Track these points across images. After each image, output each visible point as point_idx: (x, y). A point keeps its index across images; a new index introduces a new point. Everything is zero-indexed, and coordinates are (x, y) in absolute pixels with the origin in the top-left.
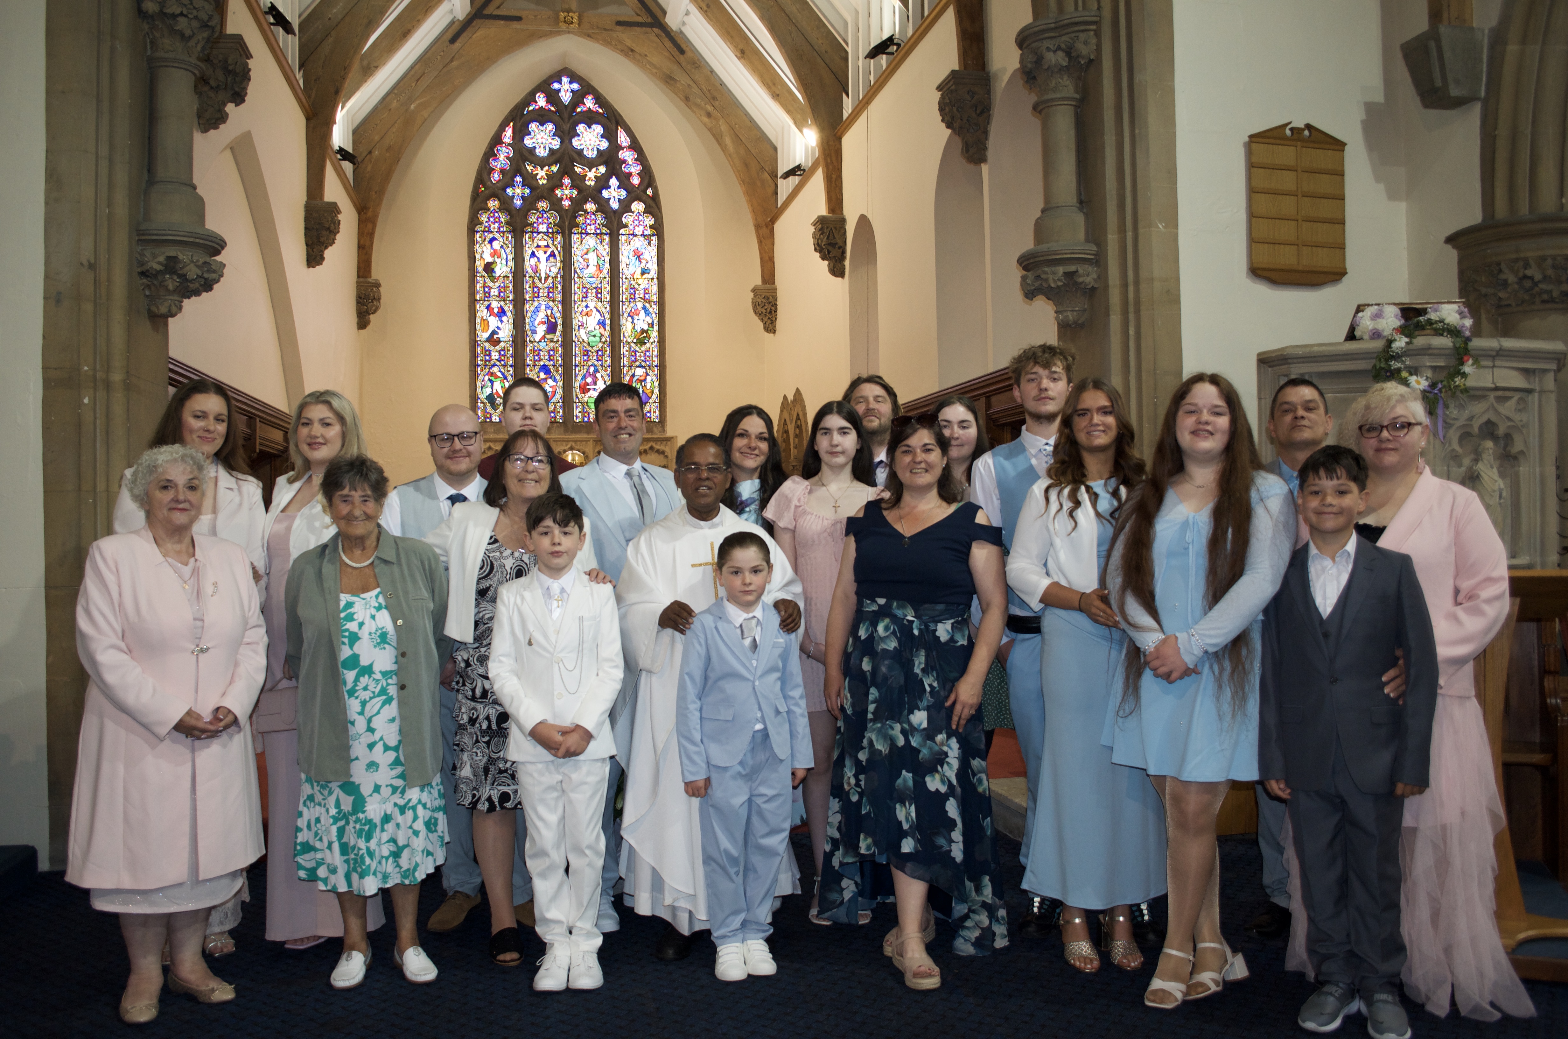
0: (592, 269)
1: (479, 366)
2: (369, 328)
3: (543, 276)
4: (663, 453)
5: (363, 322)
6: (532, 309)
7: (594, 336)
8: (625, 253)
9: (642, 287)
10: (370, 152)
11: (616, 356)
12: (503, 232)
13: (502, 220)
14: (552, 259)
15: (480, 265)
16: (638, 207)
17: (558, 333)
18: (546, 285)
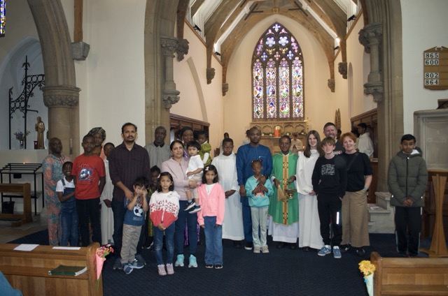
0: (284, 76)
1: (254, 104)
2: (225, 96)
5: (224, 94)
6: (268, 88)
7: (285, 94)
8: (293, 71)
9: (298, 80)
10: (225, 51)
11: (291, 100)
12: (260, 68)
13: (260, 64)
14: (273, 74)
15: (254, 77)
16: (297, 58)
17: (275, 94)
18: (272, 81)
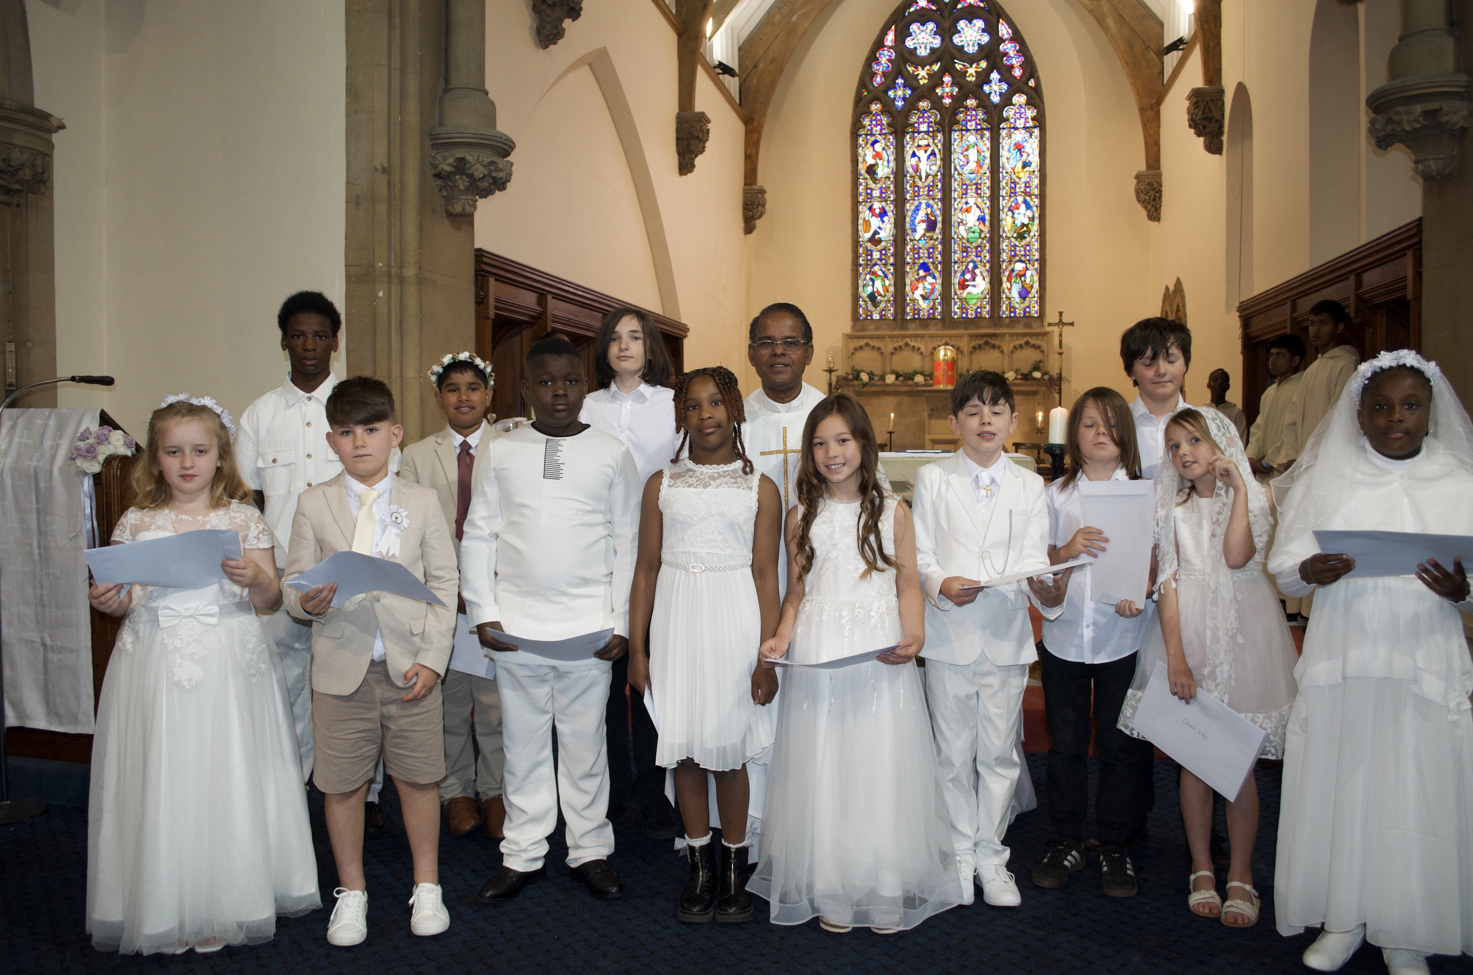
0: (972, 165)
1: (861, 265)
2: (754, 232)
3: (924, 175)
4: (1038, 347)
5: (749, 228)
6: (913, 208)
7: (974, 232)
8: (1006, 147)
9: (1023, 180)
10: (756, 66)
11: (995, 251)
12: (885, 134)
13: (884, 122)
14: (932, 158)
15: (862, 168)
16: (1019, 99)
17: (938, 231)
18: (926, 184)
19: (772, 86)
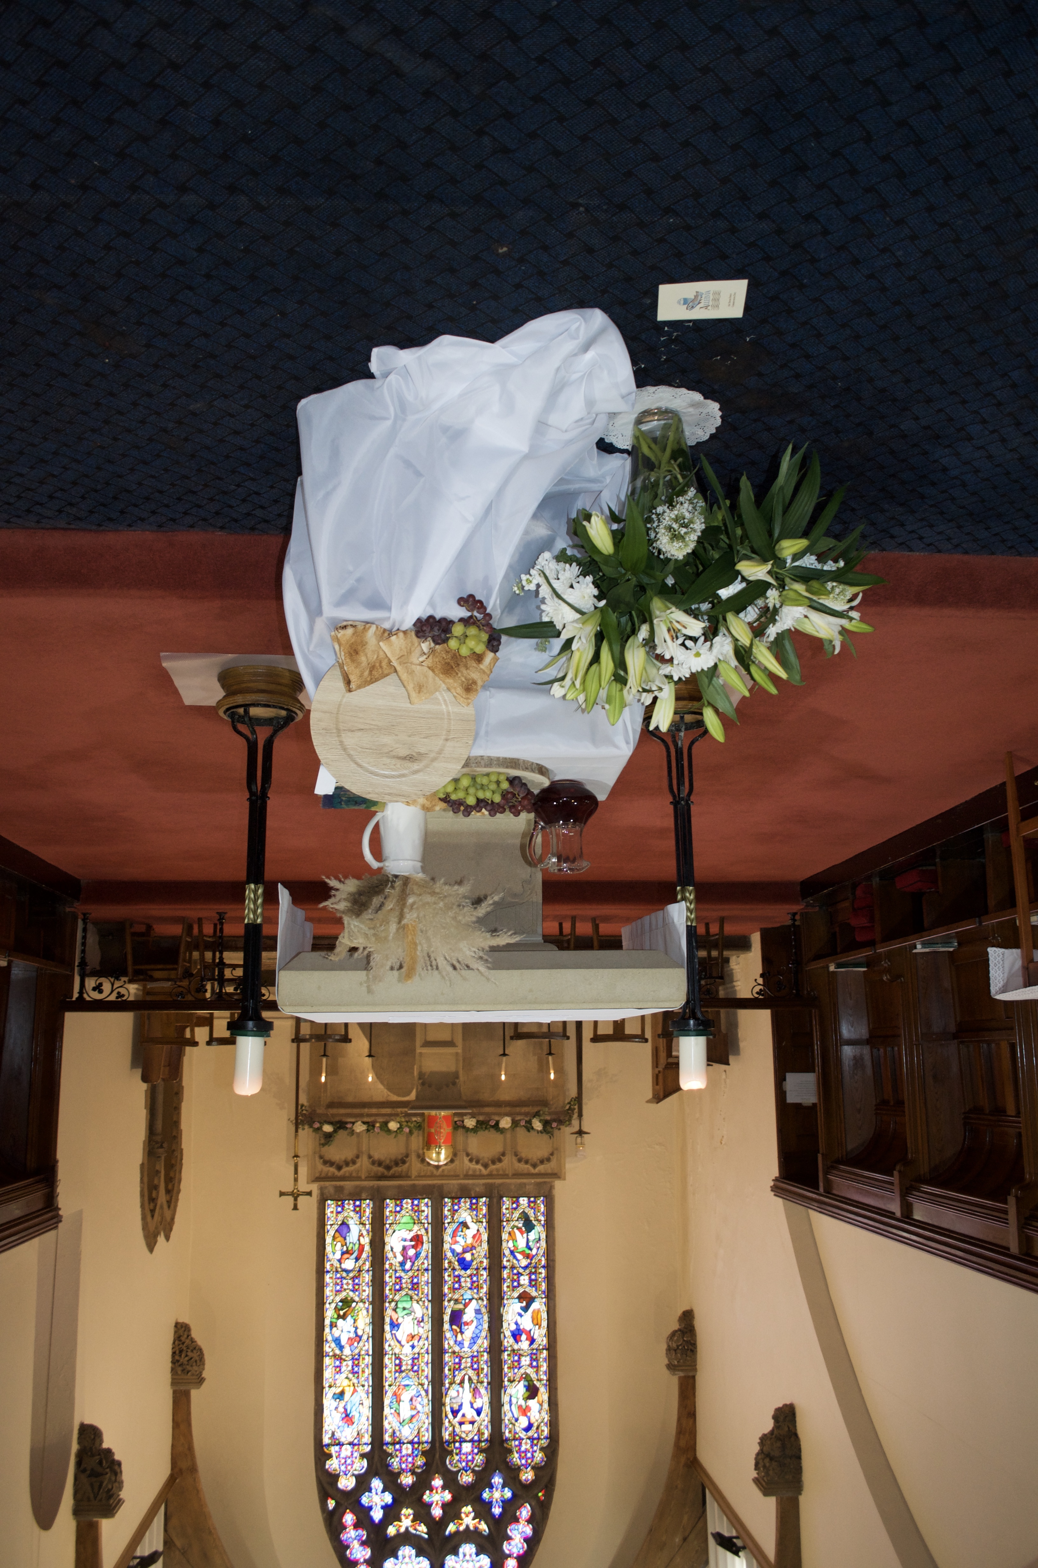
0: (406, 1396)
1: (543, 1267)
2: (679, 1312)
3: (466, 1384)
4: (326, 1162)
5: (687, 1317)
6: (480, 1341)
7: (404, 1309)
8: (364, 1419)
9: (344, 1375)
10: (685, 1539)
11: (378, 1284)
12: (515, 1439)
13: (516, 1455)
14: (456, 1407)
15: (543, 1394)
16: (347, 1483)
17: (448, 1311)
18: (463, 1372)
19: (662, 1513)
